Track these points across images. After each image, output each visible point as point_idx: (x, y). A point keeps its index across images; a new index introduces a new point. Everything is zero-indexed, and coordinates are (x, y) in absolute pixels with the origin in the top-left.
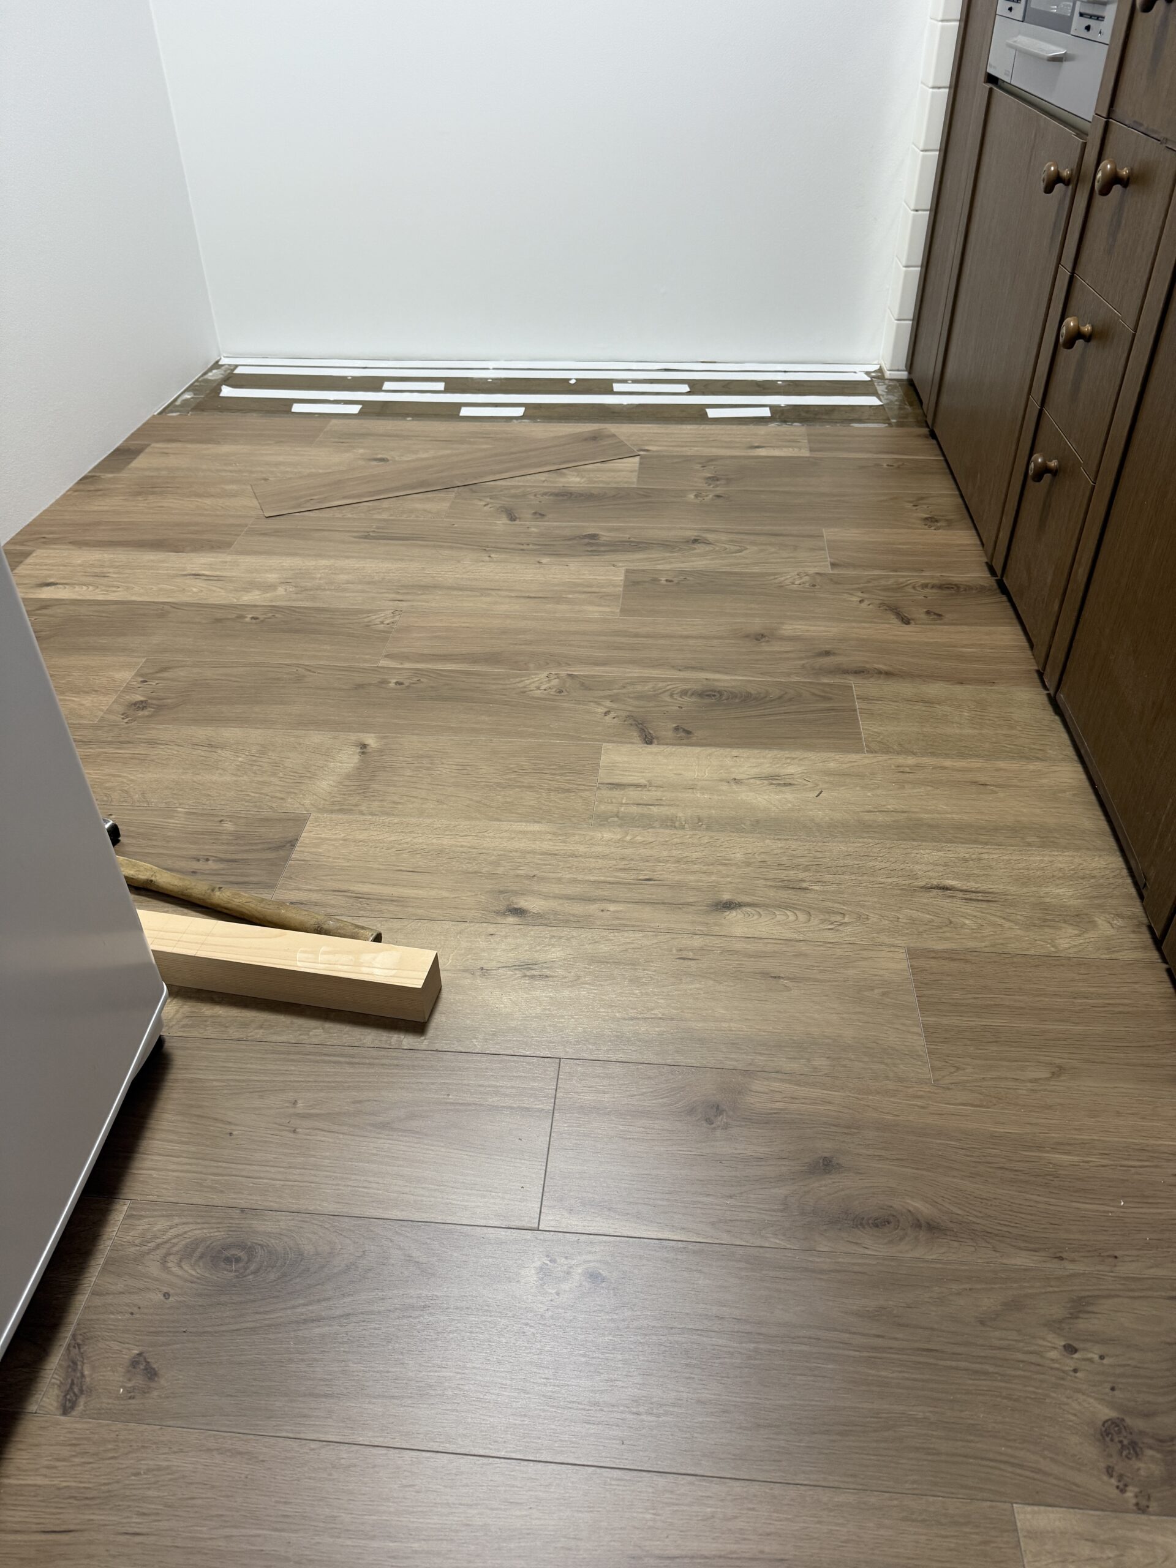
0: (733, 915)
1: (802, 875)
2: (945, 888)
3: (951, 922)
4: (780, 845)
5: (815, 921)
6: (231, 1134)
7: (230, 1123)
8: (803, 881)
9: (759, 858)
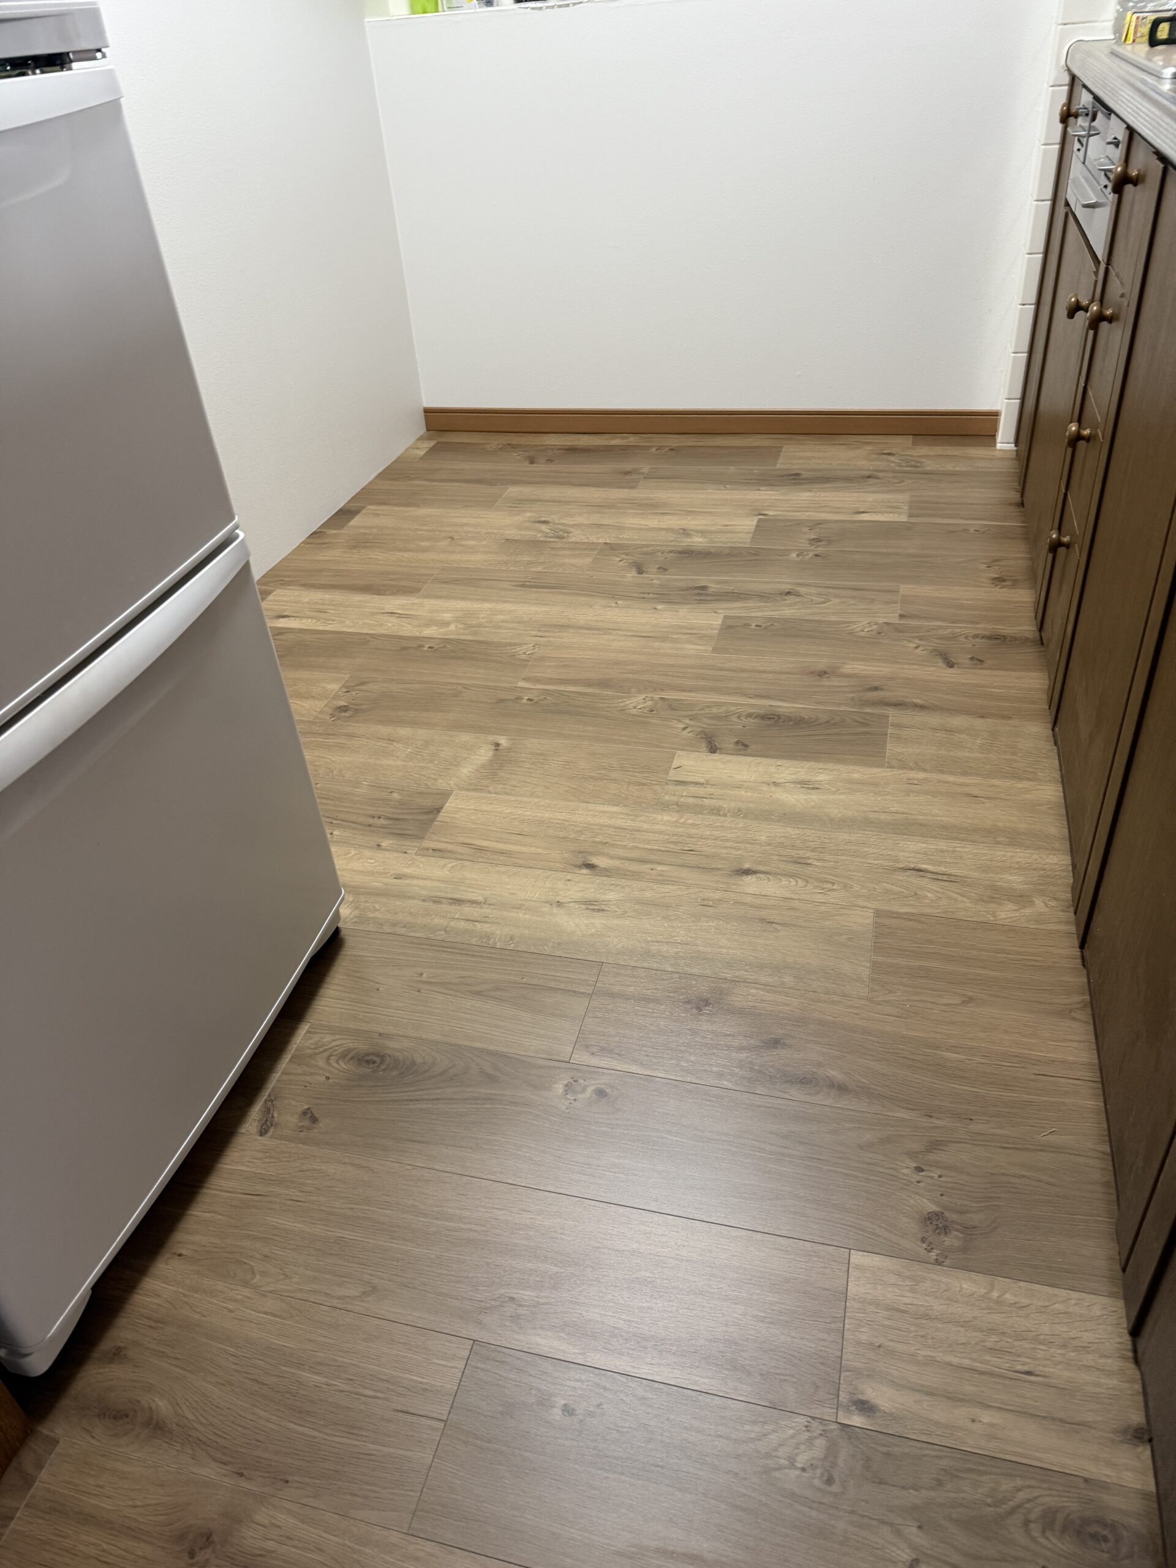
0: (749, 879)
1: (809, 854)
2: (920, 870)
3: (916, 894)
4: (798, 832)
5: (810, 887)
6: (378, 990)
7: (378, 983)
8: (809, 858)
9: (779, 841)
